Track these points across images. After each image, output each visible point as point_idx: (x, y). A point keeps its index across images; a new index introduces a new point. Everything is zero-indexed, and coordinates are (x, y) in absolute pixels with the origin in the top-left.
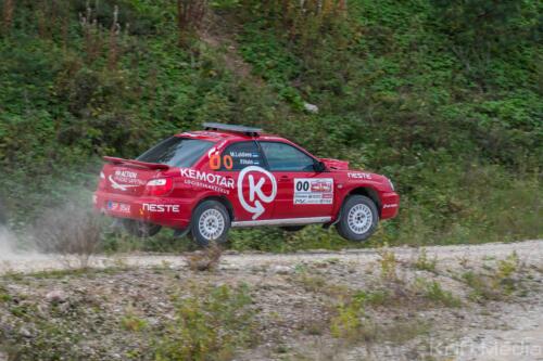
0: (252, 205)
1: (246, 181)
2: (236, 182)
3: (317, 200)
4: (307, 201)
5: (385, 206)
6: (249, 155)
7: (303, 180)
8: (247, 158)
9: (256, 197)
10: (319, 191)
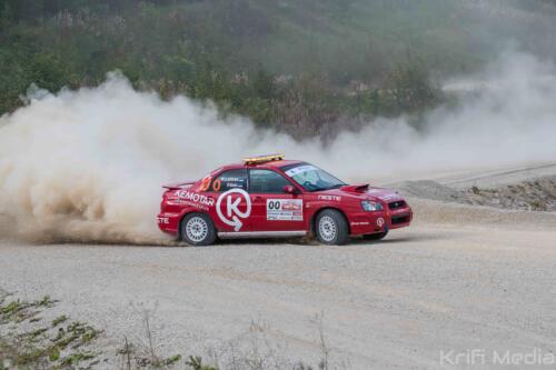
0: (230, 219)
1: (224, 201)
2: (216, 201)
3: (288, 217)
4: (279, 218)
5: (353, 224)
6: (236, 179)
7: (275, 201)
8: (234, 182)
9: (234, 213)
10: (290, 209)
